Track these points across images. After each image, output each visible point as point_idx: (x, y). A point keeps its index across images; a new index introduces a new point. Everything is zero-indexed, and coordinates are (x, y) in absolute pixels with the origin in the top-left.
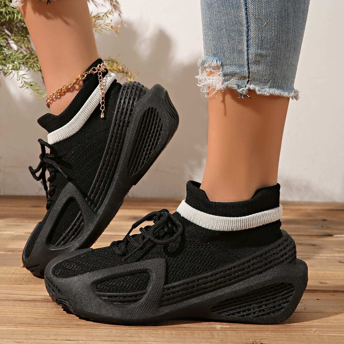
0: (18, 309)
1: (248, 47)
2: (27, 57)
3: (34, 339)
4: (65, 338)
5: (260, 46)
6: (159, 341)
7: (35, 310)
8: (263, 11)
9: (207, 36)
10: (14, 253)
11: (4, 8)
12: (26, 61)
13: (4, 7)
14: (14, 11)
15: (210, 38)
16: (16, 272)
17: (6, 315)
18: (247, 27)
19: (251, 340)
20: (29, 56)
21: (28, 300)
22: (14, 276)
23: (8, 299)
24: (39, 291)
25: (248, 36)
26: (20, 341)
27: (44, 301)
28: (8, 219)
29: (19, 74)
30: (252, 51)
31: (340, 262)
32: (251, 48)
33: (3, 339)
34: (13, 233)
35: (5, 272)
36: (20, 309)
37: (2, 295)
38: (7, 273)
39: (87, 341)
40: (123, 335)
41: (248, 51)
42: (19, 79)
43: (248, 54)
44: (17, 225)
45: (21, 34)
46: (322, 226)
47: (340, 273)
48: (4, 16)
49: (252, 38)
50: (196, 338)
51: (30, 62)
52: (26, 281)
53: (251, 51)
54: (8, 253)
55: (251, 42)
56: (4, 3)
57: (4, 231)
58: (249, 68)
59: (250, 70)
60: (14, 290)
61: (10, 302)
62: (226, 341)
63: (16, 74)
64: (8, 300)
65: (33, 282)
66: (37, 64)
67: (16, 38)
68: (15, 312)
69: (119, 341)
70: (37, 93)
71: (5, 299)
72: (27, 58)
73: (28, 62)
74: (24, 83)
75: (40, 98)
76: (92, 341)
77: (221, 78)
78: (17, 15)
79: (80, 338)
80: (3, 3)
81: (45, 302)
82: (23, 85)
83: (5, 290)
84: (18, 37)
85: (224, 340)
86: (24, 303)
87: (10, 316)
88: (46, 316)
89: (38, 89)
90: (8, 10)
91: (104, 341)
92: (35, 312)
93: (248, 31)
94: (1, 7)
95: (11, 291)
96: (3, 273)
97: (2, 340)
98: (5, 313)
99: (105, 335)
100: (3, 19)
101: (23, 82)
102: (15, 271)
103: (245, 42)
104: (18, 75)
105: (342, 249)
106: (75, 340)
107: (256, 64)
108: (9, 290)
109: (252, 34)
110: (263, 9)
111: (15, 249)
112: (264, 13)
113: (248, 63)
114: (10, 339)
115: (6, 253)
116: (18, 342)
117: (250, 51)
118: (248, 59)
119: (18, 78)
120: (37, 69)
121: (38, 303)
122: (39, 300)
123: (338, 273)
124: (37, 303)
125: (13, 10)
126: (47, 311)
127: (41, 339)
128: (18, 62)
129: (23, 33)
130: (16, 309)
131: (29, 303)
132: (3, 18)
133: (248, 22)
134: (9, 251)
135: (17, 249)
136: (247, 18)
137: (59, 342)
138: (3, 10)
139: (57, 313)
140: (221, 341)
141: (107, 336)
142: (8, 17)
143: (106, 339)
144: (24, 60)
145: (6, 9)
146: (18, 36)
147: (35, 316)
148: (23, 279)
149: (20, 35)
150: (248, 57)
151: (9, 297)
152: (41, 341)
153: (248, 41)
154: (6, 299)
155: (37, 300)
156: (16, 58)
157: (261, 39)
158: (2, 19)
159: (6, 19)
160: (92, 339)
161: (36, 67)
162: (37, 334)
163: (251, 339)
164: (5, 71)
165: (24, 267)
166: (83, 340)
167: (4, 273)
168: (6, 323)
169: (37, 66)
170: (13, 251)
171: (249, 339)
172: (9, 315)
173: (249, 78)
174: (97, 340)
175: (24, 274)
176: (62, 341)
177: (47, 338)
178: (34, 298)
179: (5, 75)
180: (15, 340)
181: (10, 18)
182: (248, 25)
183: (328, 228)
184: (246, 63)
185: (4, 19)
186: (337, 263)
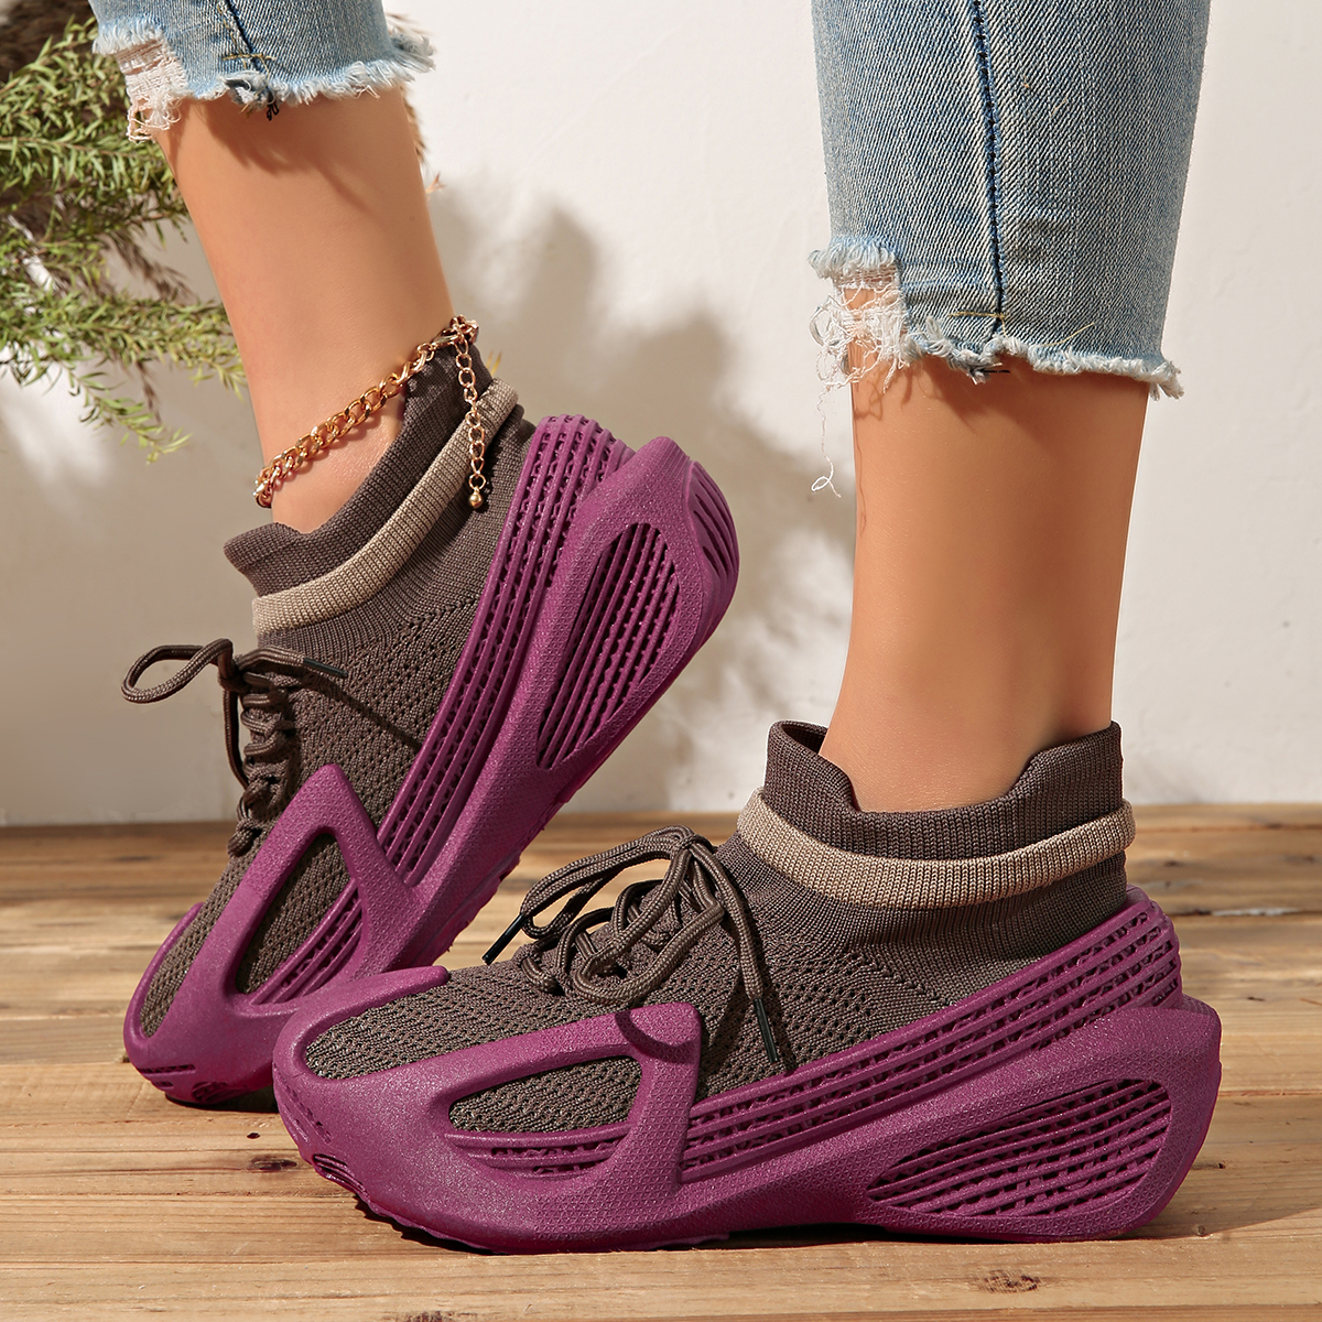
0: (129, 1204)
1: (992, 198)
2: (101, 312)
3: (209, 1299)
4: (318, 1290)
5: (1040, 194)
6: (660, 1287)
7: (193, 1204)
8: (1044, 64)
9: (841, 158)
10: (81, 1017)
11: (15, 140)
12: (96, 326)
13: (12, 135)
14: (53, 147)
15: (855, 164)
16: (103, 1080)
17: (91, 1227)
18: (986, 125)
19: (987, 1269)
20: (106, 311)
21: (161, 1167)
22: (97, 1094)
23: (86, 1168)
24: (194, 1136)
25: (993, 156)
26: (159, 1308)
27: (220, 1169)
28: (39, 905)
29: (74, 372)
30: (1010, 210)
31: (1251, 999)
32: (1006, 199)
33: (95, 1301)
34: (65, 950)
35: (62, 1082)
36: (140, 1204)
37: (65, 1154)
38: (68, 1086)
39: (401, 1297)
40: (528, 1270)
41: (994, 211)
42: (79, 391)
43: (994, 223)
44: (75, 925)
45: (75, 231)
46: (1168, 884)
47: (1257, 1034)
48: (14, 169)
49: (1007, 164)
50: (789, 1271)
51: (112, 329)
52: (142, 1108)
53: (1006, 211)
54: (61, 1017)
55: (1003, 177)
56: (15, 121)
57: (33, 945)
58: (999, 275)
59: (1003, 280)
60: (105, 1137)
61: (96, 1178)
62: (897, 1275)
63: (65, 373)
64: (89, 1171)
65: (170, 1113)
66: (136, 338)
67: (56, 244)
68: (123, 1215)
69: (515, 1292)
70: (146, 437)
71: (75, 1168)
72: (101, 318)
73: (103, 329)
74: (98, 405)
75: (156, 455)
76: (419, 1295)
77: (899, 314)
78: (62, 161)
79: (375, 1288)
80: (8, 120)
81: (222, 1171)
82: (93, 412)
83: (73, 1136)
84: (63, 243)
85: (890, 1271)
86: (147, 1180)
87: (106, 1228)
88: (237, 1224)
89: (147, 425)
90: (30, 145)
91: (461, 1294)
92: (195, 1213)
93: (992, 138)
94: (4, 136)
95: (93, 1139)
96: (56, 1085)
97: (95, 1305)
98: (86, 1219)
99: (463, 1275)
100: (11, 181)
101: (91, 399)
102: (97, 1076)
103: (983, 179)
104: (72, 375)
105: (1249, 954)
106: (356, 1297)
107: (1027, 262)
108: (85, 1137)
109: (1007, 149)
110: (1046, 57)
111: (82, 1002)
112: (1047, 71)
113: (997, 257)
114: (121, 1301)
115: (54, 1017)
116: (155, 1311)
117: (1003, 213)
118: (995, 241)
119: (73, 386)
120: (136, 353)
121: (200, 1176)
122: (201, 1165)
123: (1250, 1034)
124: (196, 1178)
125: (46, 144)
126: (237, 1205)
127: (235, 1298)
128: (69, 334)
129: (85, 226)
130: (123, 1204)
131: (166, 1176)
132: (11, 177)
133: (989, 105)
134: (63, 1011)
135: (91, 1002)
136: (987, 89)
137: (301, 1303)
138: (12, 146)
139: (274, 1213)
140: (881, 1275)
141: (470, 1277)
142: (28, 172)
143: (468, 1289)
144: (88, 325)
145: (19, 142)
146: (65, 239)
147: (197, 1226)
148: (132, 1102)
149: (70, 233)
150: (995, 235)
151: (89, 1162)
152: (235, 1302)
153: (993, 175)
154: (82, 1167)
155: (194, 1165)
156: (64, 318)
157: (1041, 168)
158: (7, 178)
159: (24, 179)
160: (418, 1288)
161: (135, 346)
162: (216, 1282)
163: (986, 1265)
164: (22, 366)
165: (126, 1061)
166: (386, 1295)
167: (59, 1086)
168: (96, 1255)
169: (138, 344)
170: (78, 1011)
171: (975, 1264)
172: (101, 1226)
173: (999, 310)
174: (435, 1291)
175: (131, 1085)
176: (310, 1300)
177: (253, 1294)
178: (183, 1159)
179: (19, 382)
180: (141, 1305)
181: (35, 174)
182: (991, 117)
183: (1190, 889)
184: (988, 255)
185: (15, 177)
186: (1240, 1002)
